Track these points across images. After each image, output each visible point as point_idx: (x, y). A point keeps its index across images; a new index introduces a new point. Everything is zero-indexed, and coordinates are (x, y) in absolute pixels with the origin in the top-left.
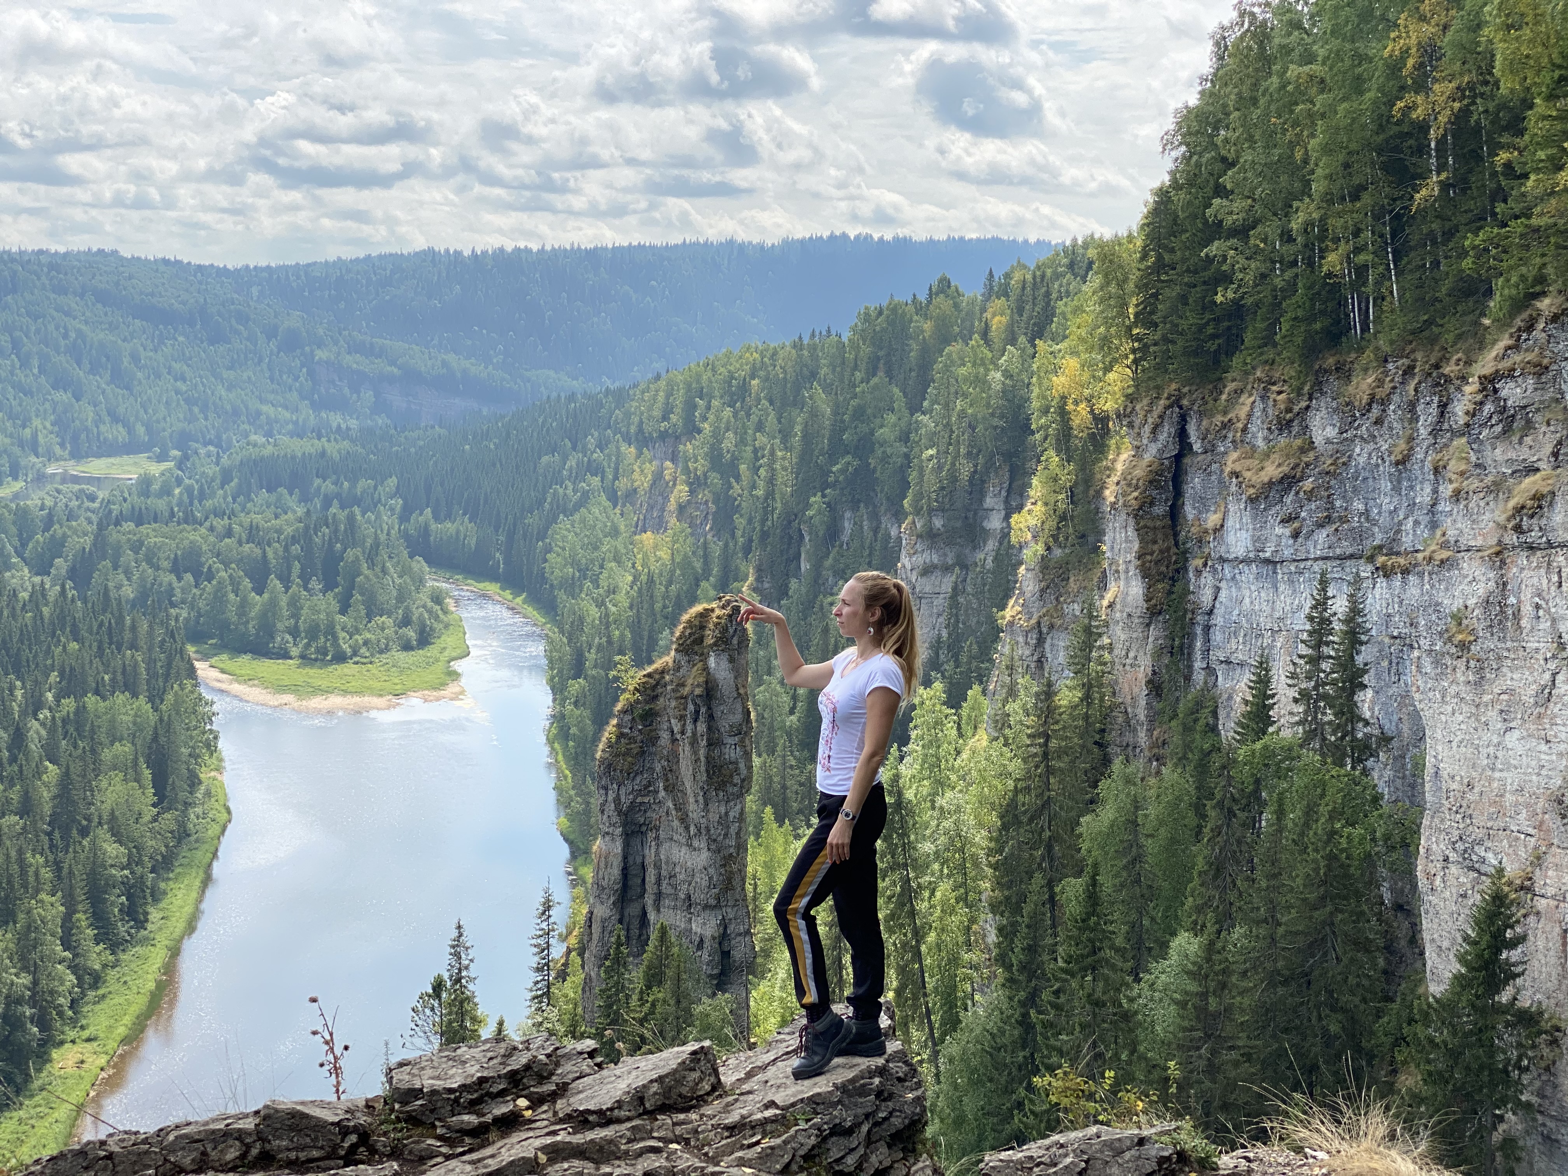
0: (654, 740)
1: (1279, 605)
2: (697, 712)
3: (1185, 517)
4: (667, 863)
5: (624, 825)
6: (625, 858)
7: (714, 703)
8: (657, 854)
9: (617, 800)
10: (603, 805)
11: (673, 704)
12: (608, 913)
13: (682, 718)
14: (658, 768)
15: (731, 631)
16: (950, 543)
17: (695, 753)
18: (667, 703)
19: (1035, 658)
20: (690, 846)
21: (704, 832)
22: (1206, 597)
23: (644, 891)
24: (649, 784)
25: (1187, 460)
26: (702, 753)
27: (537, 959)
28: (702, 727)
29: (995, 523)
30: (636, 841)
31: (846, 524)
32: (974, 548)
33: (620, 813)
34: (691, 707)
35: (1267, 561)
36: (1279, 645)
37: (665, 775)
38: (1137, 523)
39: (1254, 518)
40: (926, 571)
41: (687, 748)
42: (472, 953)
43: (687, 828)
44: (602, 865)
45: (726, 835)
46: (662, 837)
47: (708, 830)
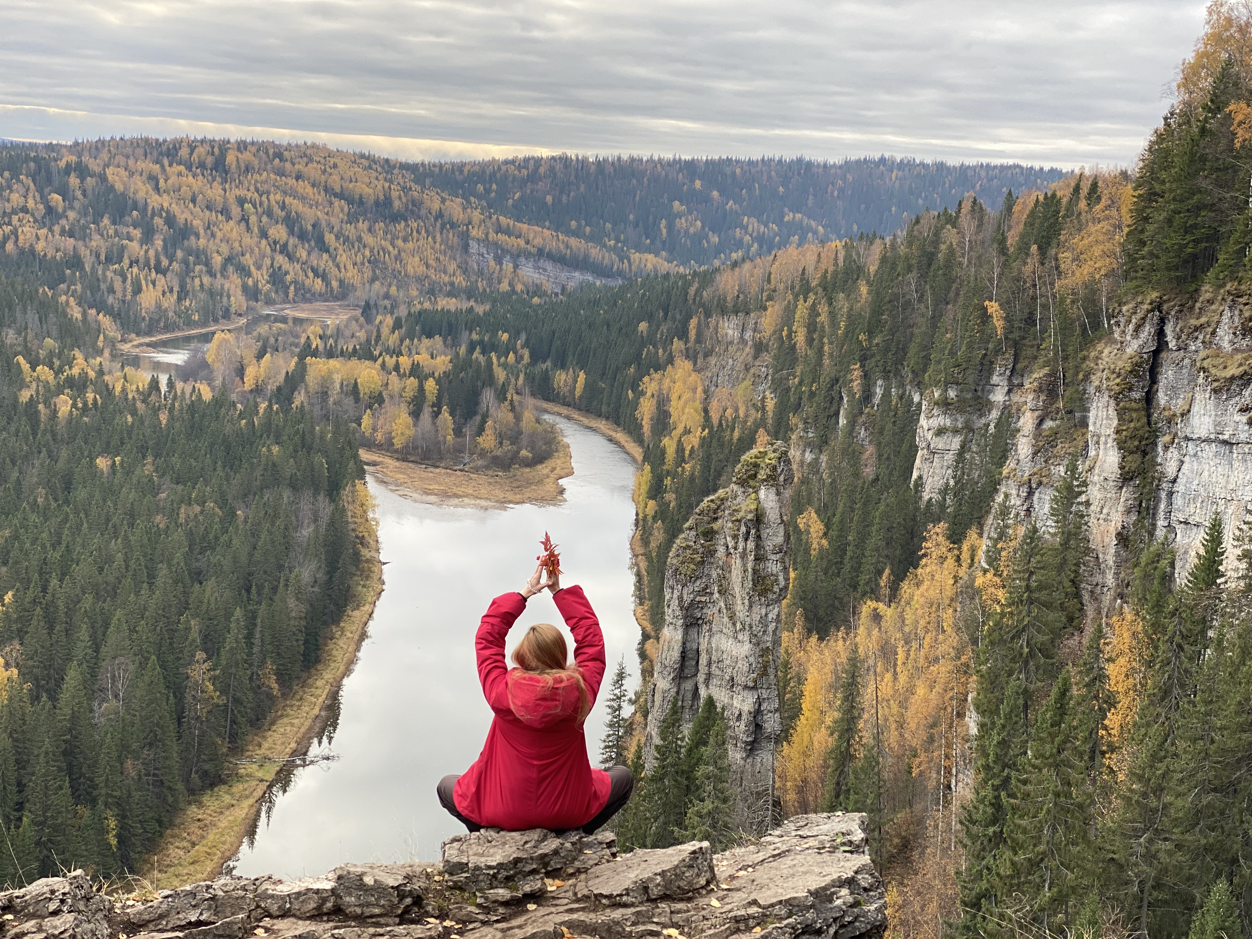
0: (712, 553)
1: (1232, 479)
2: (748, 533)
3: (1158, 401)
4: (717, 650)
5: (685, 617)
6: (684, 644)
7: (762, 527)
8: (709, 643)
9: (681, 598)
10: (669, 601)
11: (730, 525)
12: (668, 686)
13: (735, 537)
14: (714, 575)
15: (779, 471)
16: (961, 410)
17: (744, 565)
18: (725, 524)
19: (1025, 508)
20: (736, 638)
21: (747, 628)
22: (1171, 469)
23: (698, 670)
24: (707, 587)
25: (1163, 355)
26: (750, 565)
28: (751, 545)
29: (999, 396)
30: (693, 632)
31: (878, 390)
32: (981, 416)
33: (682, 608)
34: (743, 529)
35: (1225, 442)
36: (1230, 511)
37: (720, 581)
38: (1117, 405)
39: (1217, 406)
40: (940, 432)
41: (738, 561)
43: (734, 624)
44: (666, 648)
45: (764, 632)
46: (714, 630)
47: (751, 627)
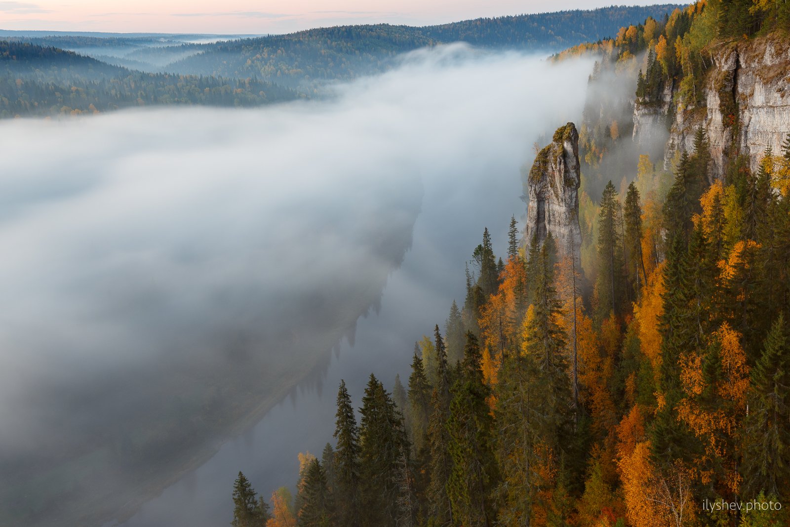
0: (546, 170)
1: (775, 123)
2: (561, 162)
3: (738, 92)
4: (552, 210)
5: (538, 198)
6: (538, 208)
7: (566, 158)
8: (549, 208)
9: (535, 190)
10: (530, 191)
11: (553, 158)
12: (533, 226)
13: (555, 164)
14: (548, 180)
16: (652, 106)
17: (560, 175)
18: (551, 158)
19: (682, 144)
20: (559, 205)
22: (746, 120)
23: (545, 219)
24: (545, 185)
25: (740, 70)
26: (562, 175)
27: (511, 239)
28: (562, 166)
29: (668, 99)
30: (542, 203)
33: (536, 194)
34: (558, 160)
35: (771, 107)
36: (775, 137)
37: (551, 182)
38: (720, 94)
39: (766, 90)
41: (558, 173)
42: (490, 237)
43: (558, 199)
44: (531, 211)
45: (571, 202)
46: (550, 202)
47: (565, 200)
